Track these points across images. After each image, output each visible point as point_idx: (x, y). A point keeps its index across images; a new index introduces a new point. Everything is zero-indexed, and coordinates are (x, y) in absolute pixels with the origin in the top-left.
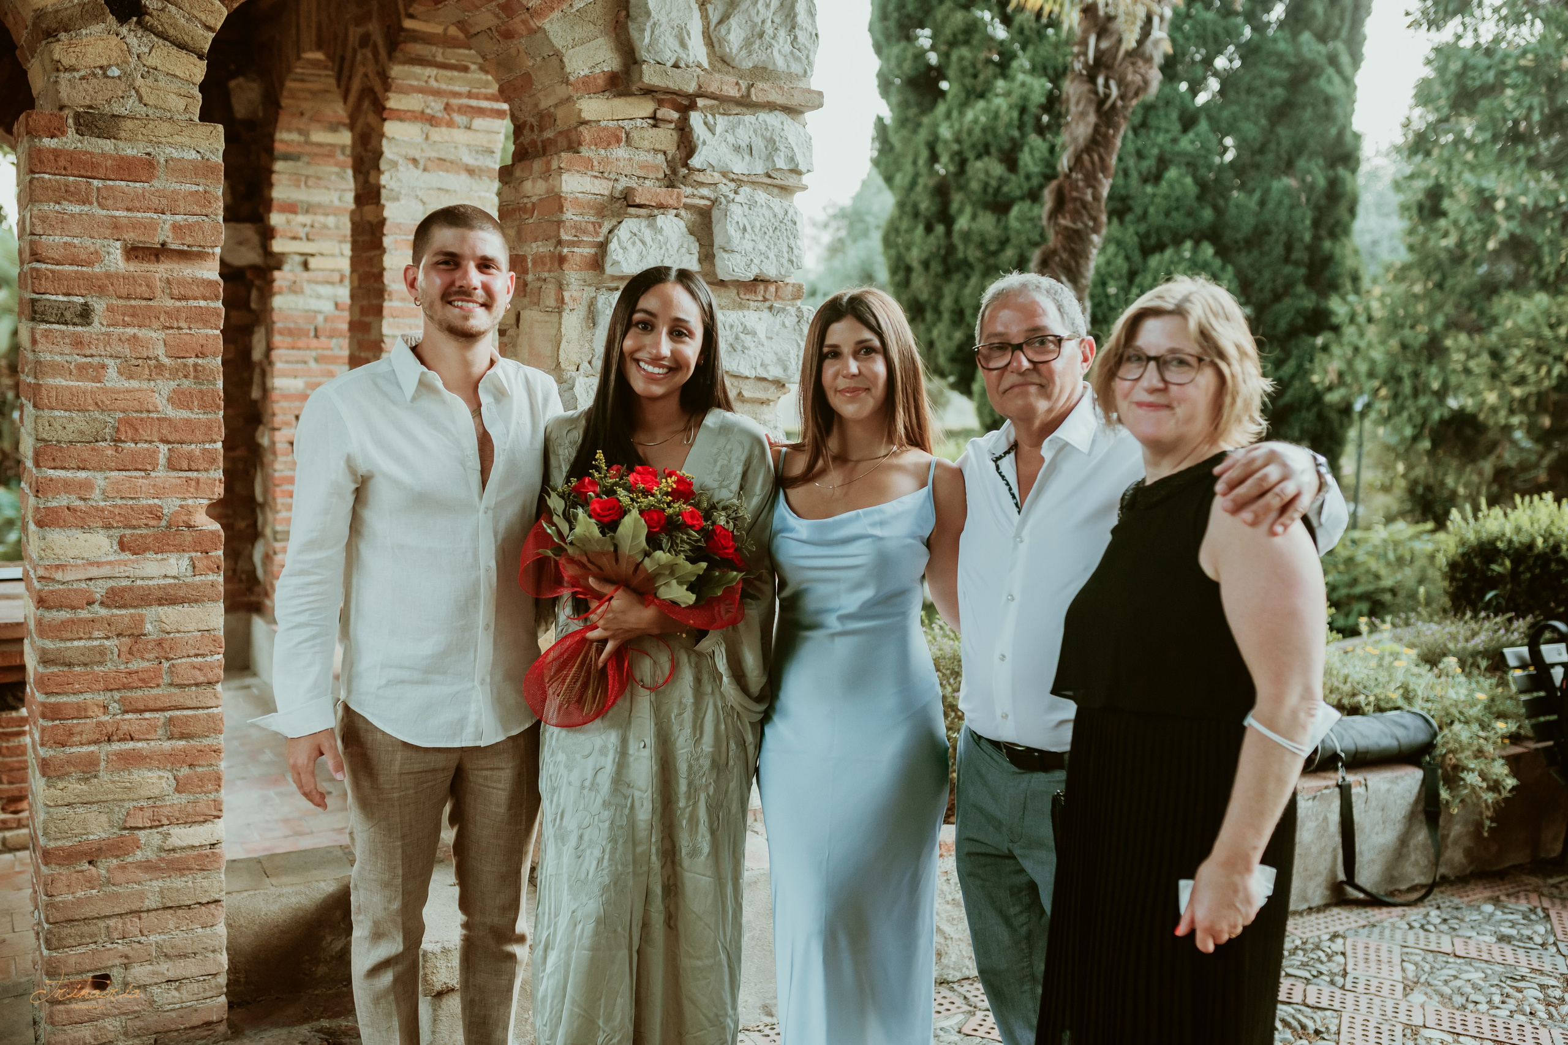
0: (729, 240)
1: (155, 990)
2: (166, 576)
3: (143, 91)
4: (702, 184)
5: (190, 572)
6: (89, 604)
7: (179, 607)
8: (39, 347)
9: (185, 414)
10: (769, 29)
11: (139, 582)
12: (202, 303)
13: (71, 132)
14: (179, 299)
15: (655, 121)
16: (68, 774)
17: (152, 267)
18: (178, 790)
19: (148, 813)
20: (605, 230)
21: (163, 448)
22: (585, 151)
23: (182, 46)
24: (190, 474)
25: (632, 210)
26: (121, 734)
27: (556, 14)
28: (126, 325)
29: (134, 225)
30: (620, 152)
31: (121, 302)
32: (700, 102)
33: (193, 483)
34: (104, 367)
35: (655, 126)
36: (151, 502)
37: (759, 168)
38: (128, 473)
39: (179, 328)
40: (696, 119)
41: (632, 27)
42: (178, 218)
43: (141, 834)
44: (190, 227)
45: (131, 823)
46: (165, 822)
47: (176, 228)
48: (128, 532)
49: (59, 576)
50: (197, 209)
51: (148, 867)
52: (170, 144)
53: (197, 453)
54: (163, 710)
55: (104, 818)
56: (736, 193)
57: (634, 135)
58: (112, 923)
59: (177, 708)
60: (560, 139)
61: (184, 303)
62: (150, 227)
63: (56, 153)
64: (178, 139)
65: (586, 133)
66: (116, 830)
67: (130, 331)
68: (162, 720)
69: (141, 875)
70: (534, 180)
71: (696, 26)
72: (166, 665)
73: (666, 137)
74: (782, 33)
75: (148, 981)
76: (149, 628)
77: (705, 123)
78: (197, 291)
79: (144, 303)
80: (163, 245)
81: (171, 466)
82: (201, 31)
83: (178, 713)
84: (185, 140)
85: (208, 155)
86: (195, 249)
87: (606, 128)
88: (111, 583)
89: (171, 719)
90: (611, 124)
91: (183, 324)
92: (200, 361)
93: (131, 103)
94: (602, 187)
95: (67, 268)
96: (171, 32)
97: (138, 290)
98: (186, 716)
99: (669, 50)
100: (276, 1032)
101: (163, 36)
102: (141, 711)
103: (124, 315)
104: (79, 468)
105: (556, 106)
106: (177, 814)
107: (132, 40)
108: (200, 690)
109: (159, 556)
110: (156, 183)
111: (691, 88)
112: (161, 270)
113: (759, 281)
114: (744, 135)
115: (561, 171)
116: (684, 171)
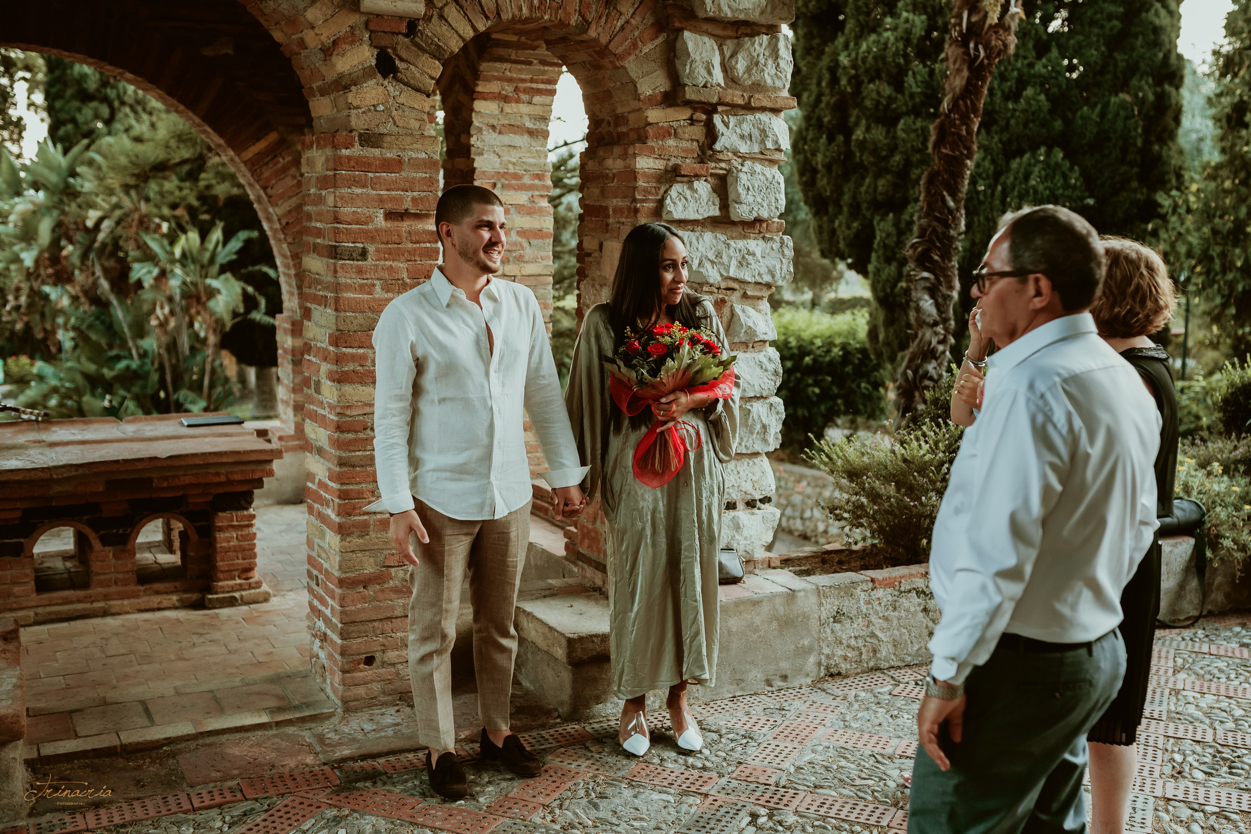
0: (739, 195)
1: (400, 667)
3: (396, 118)
4: (721, 161)
6: (365, 429)
8: (339, 274)
10: (762, 60)
12: (428, 245)
13: (357, 144)
14: (415, 243)
15: (692, 121)
16: (353, 533)
17: (400, 224)
20: (662, 191)
22: (650, 143)
23: (418, 90)
25: (679, 179)
27: (632, 57)
28: (386, 260)
29: (392, 199)
30: (671, 142)
31: (383, 246)
32: (720, 108)
34: (374, 285)
35: (691, 124)
37: (756, 149)
39: (415, 261)
40: (717, 119)
41: (678, 63)
42: (415, 194)
43: (393, 570)
44: (421, 199)
45: (388, 563)
47: (414, 200)
49: (348, 412)
50: (425, 188)
51: (396, 591)
52: (411, 150)
55: (372, 560)
56: (742, 165)
57: (679, 130)
58: (376, 624)
60: (631, 133)
61: (417, 246)
62: (400, 200)
63: (349, 158)
64: (415, 146)
65: (650, 131)
66: (379, 568)
67: (388, 263)
69: (392, 595)
70: (614, 159)
71: (717, 60)
73: (698, 132)
74: (770, 62)
75: (396, 661)
77: (723, 121)
78: (425, 237)
79: (396, 246)
80: (406, 210)
82: (428, 80)
84: (419, 146)
85: (432, 155)
86: (422, 212)
87: (662, 127)
90: (665, 124)
91: (417, 258)
93: (390, 125)
94: (660, 165)
95: (354, 226)
96: (412, 82)
97: (393, 238)
99: (701, 76)
100: (468, 696)
101: (407, 84)
103: (385, 253)
104: (360, 347)
105: (629, 112)
107: (390, 88)
110: (403, 174)
111: (715, 100)
112: (405, 225)
113: (758, 220)
114: (746, 128)
115: (635, 155)
116: (710, 153)
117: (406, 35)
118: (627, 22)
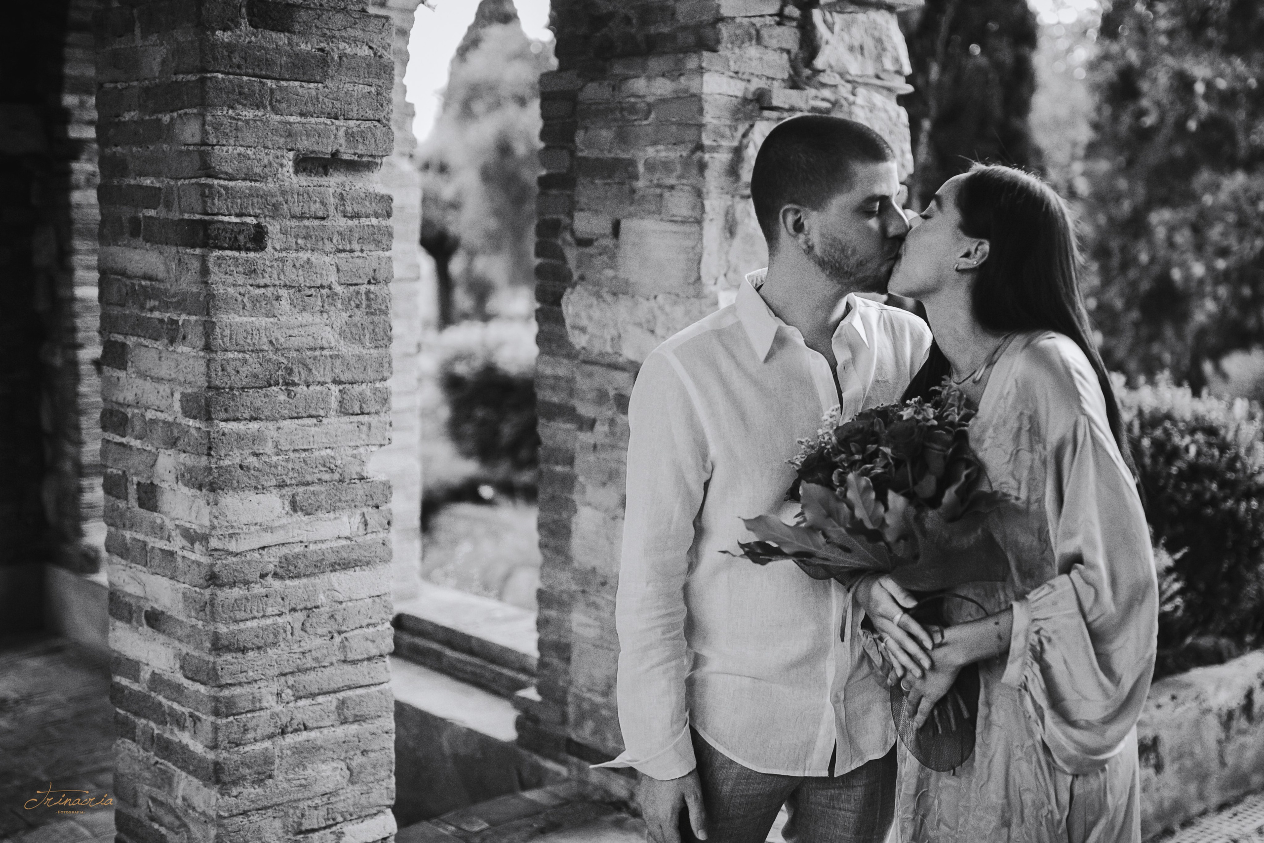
2: (339, 538)
4: (824, 85)
5: (362, 531)
6: (263, 576)
7: (351, 572)
8: (212, 278)
9: (357, 349)
11: (312, 547)
12: (374, 221)
13: (245, 23)
14: (351, 218)
15: (781, 18)
16: (243, 778)
17: (323, 180)
18: (352, 782)
19: (322, 812)
20: (739, 134)
21: (335, 389)
22: (723, 51)
24: (361, 418)
25: (766, 113)
26: (295, 722)
28: (299, 249)
29: (309, 133)
30: (752, 51)
31: (294, 223)
33: (364, 428)
34: (278, 298)
35: (779, 24)
36: (324, 453)
37: (870, 70)
38: (300, 421)
39: (351, 251)
40: (817, 16)
42: (351, 123)
44: (362, 132)
46: (340, 819)
47: (349, 135)
48: (301, 489)
49: (233, 546)
50: (369, 112)
52: (344, 39)
53: (368, 393)
54: (335, 692)
55: (278, 824)
56: (854, 94)
57: (764, 33)
59: (350, 688)
61: (356, 222)
62: (324, 134)
63: (230, 49)
65: (725, 31)
66: (290, 836)
67: (304, 256)
68: (335, 703)
70: (650, 79)
72: (338, 639)
73: (788, 36)
76: (322, 598)
77: (825, 21)
78: (370, 207)
79: (317, 223)
80: (335, 154)
81: (344, 410)
83: (350, 693)
84: (358, 33)
86: (365, 159)
87: (740, 25)
88: (285, 550)
89: (343, 701)
90: (745, 21)
91: (356, 247)
92: (372, 288)
94: (737, 89)
95: (240, 184)
97: (313, 209)
98: (361, 696)
102: (313, 696)
103: (297, 236)
104: (251, 419)
106: (351, 809)
108: (372, 665)
109: (332, 515)
110: (330, 84)
112: (334, 181)
114: (858, 35)
115: (701, 70)
116: (807, 72)
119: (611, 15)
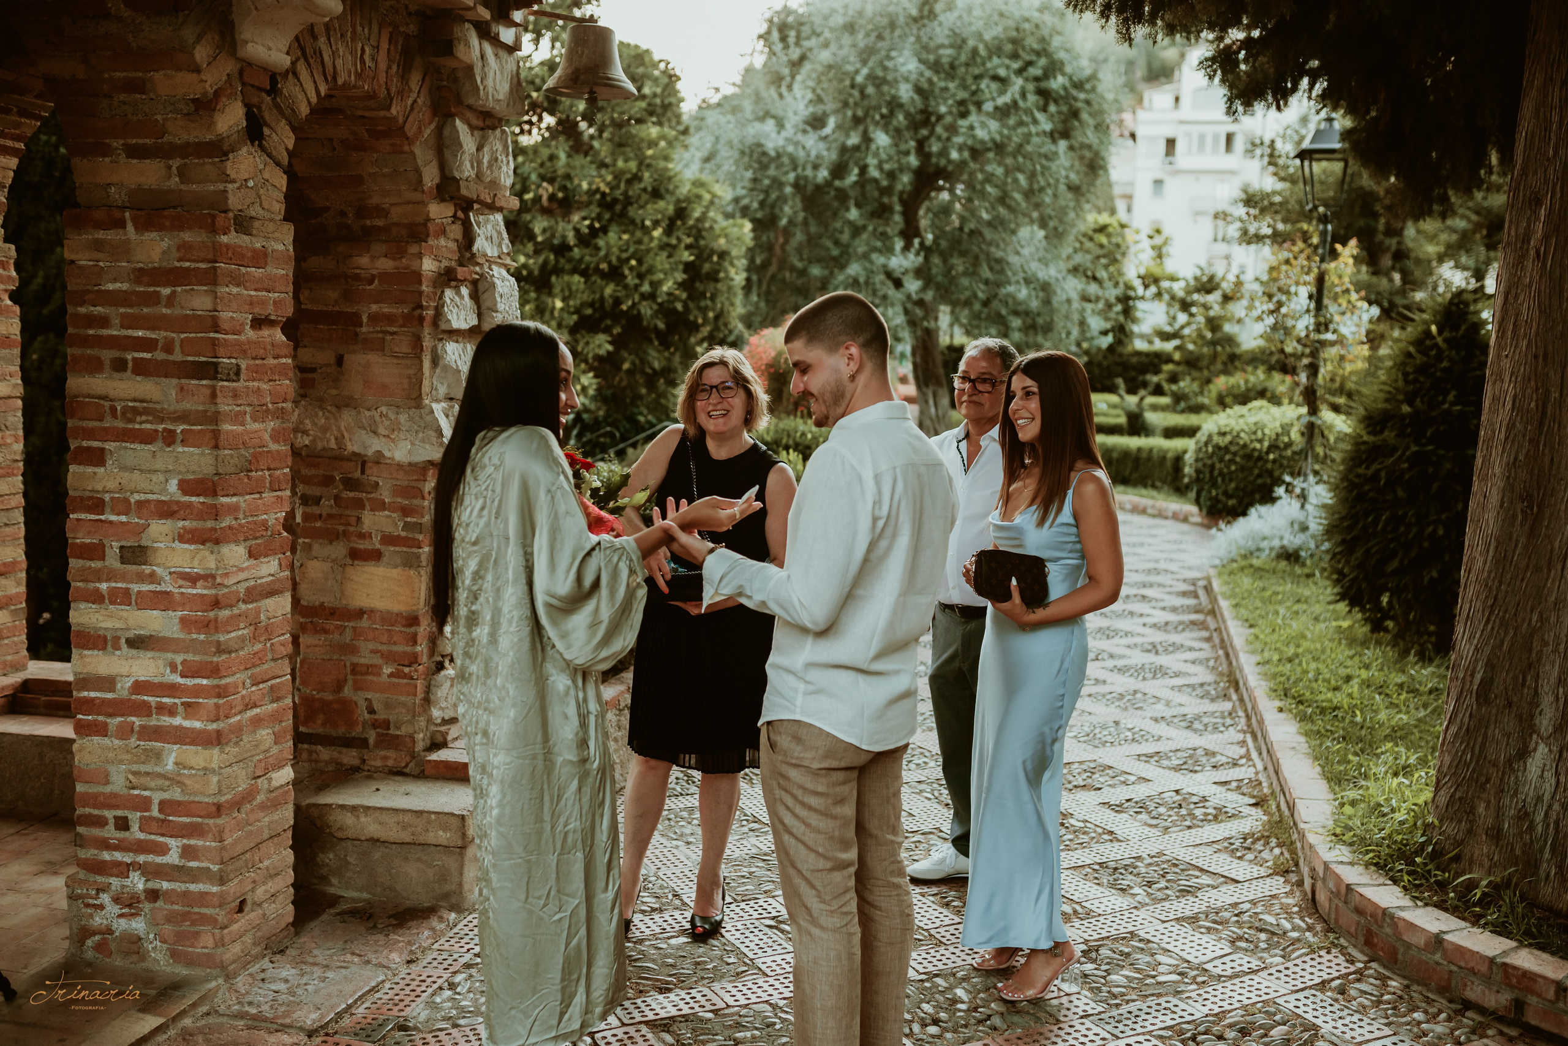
0: (495, 303)
1: (266, 905)
2: (269, 575)
3: (262, 198)
4: (478, 264)
5: (278, 570)
6: (238, 602)
7: (275, 598)
8: (219, 400)
9: (277, 447)
10: (499, 155)
11: (259, 581)
12: (283, 360)
13: (232, 229)
15: (455, 219)
16: (231, 739)
17: (262, 333)
18: (275, 742)
19: (263, 764)
20: (437, 297)
21: (268, 475)
22: (431, 242)
23: (278, 164)
24: (278, 493)
25: (450, 283)
26: (251, 703)
27: (418, 142)
28: (254, 380)
29: (258, 302)
30: (442, 241)
31: (251, 362)
32: (476, 206)
33: (279, 500)
34: (245, 413)
35: (454, 222)
36: (263, 517)
37: (497, 254)
38: (254, 496)
39: (275, 380)
40: (473, 218)
41: (447, 153)
42: (275, 295)
43: (260, 781)
44: (282, 302)
45: (256, 773)
46: (269, 769)
47: (275, 302)
48: (253, 542)
49: (225, 582)
50: (282, 288)
51: (263, 807)
52: (273, 239)
53: (281, 476)
54: (266, 681)
55: (245, 772)
56: (489, 269)
57: (447, 229)
58: (248, 855)
61: (275, 361)
62: (264, 302)
63: (227, 247)
64: (276, 235)
65: (431, 228)
66: (249, 781)
67: (256, 384)
68: (266, 689)
69: (260, 814)
72: (268, 644)
73: (456, 231)
75: (263, 899)
76: (262, 617)
77: (476, 220)
79: (262, 361)
80: (268, 316)
81: (271, 488)
82: (284, 152)
83: (273, 682)
84: (279, 235)
85: (288, 247)
86: (280, 319)
87: (438, 224)
88: (247, 584)
89: (272, 687)
90: (439, 221)
91: (276, 377)
93: (258, 207)
94: (436, 266)
95: (230, 337)
96: (273, 152)
97: (259, 352)
98: (278, 685)
99: (466, 169)
101: (269, 155)
102: (259, 684)
103: (250, 372)
104: (234, 495)
105: (395, 204)
106: (275, 762)
107: (257, 159)
108: (282, 663)
109: (266, 560)
110: (267, 269)
111: (471, 196)
112: (268, 335)
114: (490, 229)
116: (468, 255)
117: (269, 93)
118: (415, 101)
119: (327, 209)
